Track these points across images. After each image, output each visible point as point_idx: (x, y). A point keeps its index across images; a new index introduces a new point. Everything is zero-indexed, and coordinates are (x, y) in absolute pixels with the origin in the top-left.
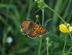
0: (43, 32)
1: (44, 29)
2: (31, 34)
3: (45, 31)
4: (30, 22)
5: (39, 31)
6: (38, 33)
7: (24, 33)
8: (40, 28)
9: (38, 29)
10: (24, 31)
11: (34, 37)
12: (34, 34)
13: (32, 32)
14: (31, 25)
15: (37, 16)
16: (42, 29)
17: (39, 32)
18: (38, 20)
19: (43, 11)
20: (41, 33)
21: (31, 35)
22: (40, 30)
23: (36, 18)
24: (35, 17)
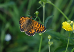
0: (42, 30)
1: (43, 27)
2: (29, 31)
3: (44, 29)
4: (29, 18)
5: (37, 28)
6: (36, 30)
7: (22, 30)
8: (38, 25)
9: (37, 26)
10: (22, 28)
11: (32, 35)
12: (32, 32)
13: (30, 30)
14: (30, 22)
15: (37, 12)
16: (41, 26)
17: (38, 30)
18: (38, 17)
19: (44, 7)
20: (40, 31)
21: (29, 33)
22: (39, 28)
23: (36, 15)
24: (35, 13)
